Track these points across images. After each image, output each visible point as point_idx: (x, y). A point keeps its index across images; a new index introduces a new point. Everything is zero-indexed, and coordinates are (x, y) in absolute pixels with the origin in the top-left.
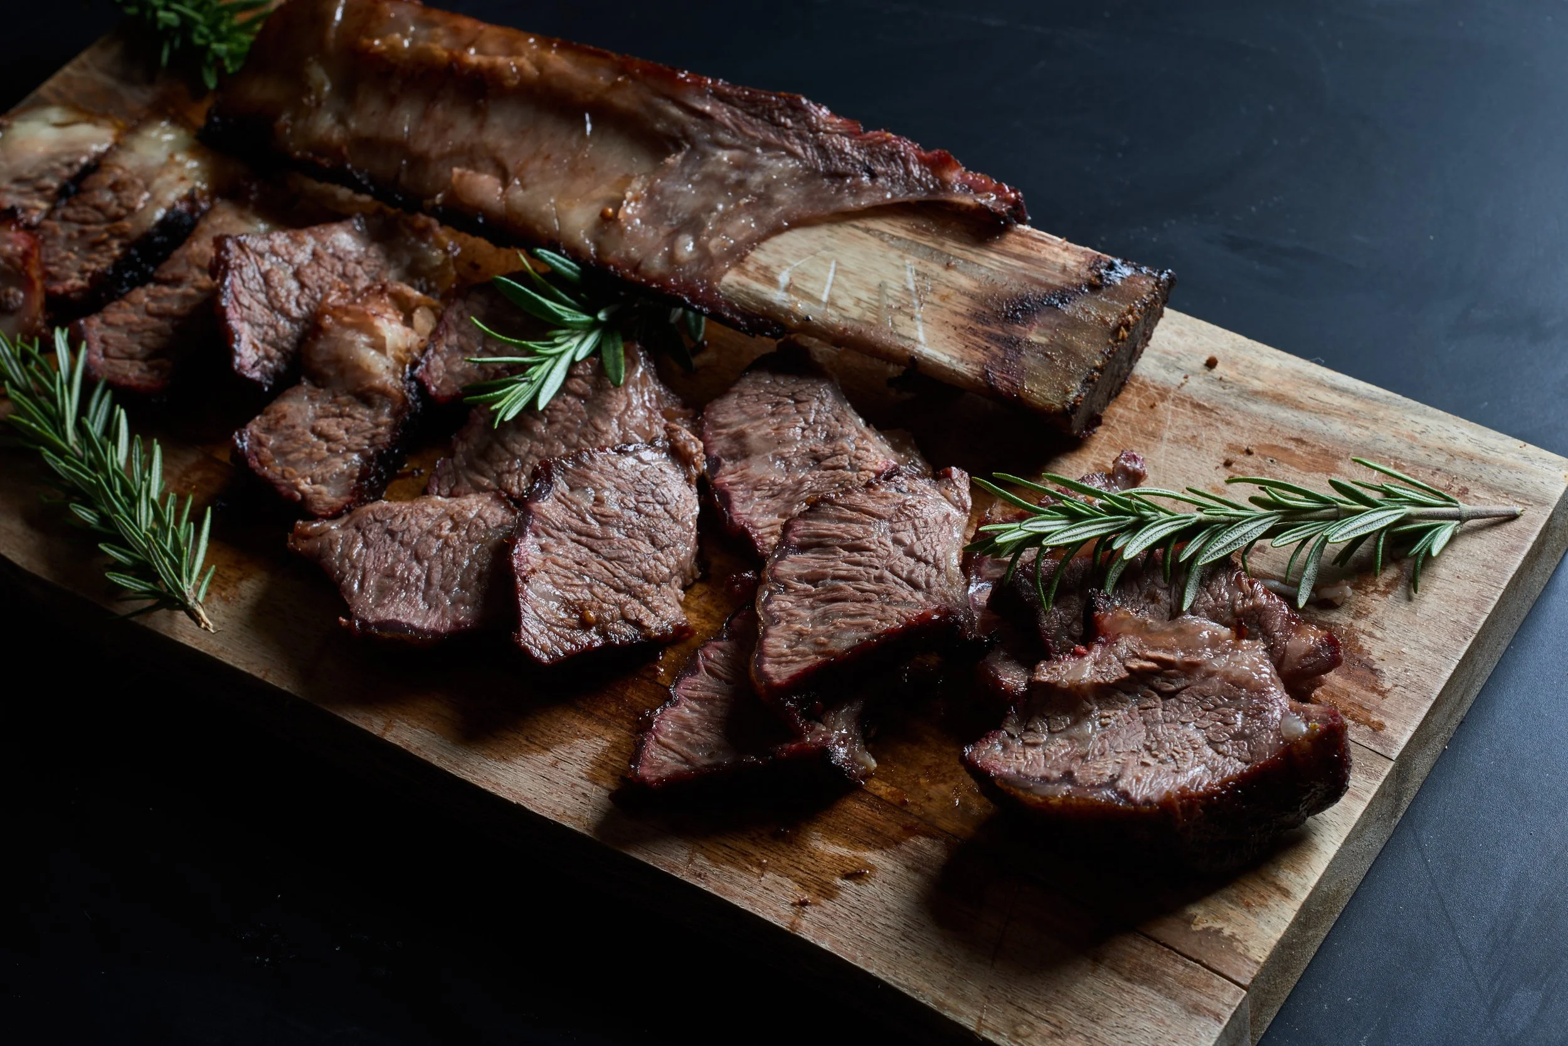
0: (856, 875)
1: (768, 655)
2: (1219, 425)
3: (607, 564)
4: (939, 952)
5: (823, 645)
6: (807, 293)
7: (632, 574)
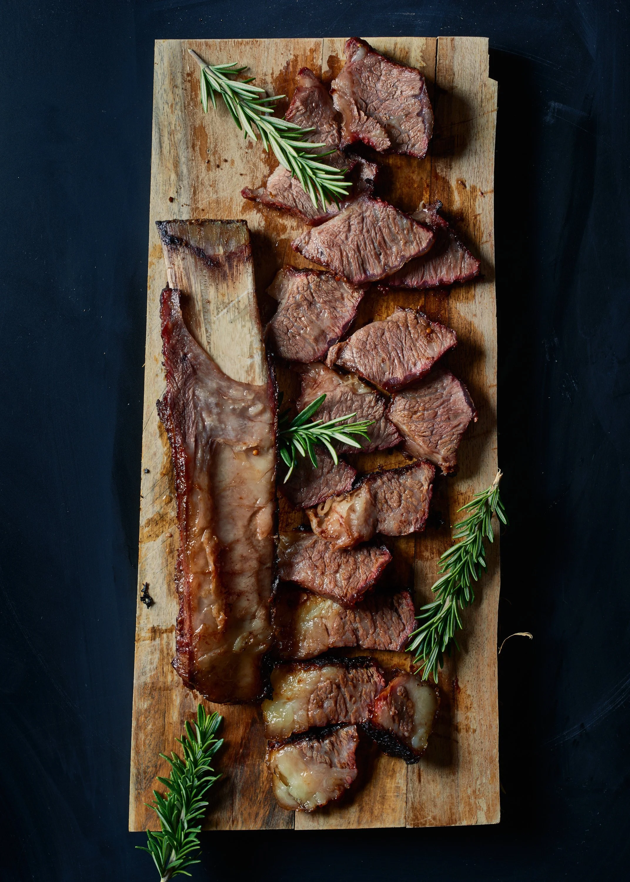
0: (463, 184)
1: (419, 249)
2: (200, 180)
3: (403, 341)
4: (476, 139)
5: (408, 230)
6: (250, 348)
7: (401, 331)
